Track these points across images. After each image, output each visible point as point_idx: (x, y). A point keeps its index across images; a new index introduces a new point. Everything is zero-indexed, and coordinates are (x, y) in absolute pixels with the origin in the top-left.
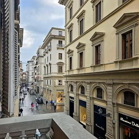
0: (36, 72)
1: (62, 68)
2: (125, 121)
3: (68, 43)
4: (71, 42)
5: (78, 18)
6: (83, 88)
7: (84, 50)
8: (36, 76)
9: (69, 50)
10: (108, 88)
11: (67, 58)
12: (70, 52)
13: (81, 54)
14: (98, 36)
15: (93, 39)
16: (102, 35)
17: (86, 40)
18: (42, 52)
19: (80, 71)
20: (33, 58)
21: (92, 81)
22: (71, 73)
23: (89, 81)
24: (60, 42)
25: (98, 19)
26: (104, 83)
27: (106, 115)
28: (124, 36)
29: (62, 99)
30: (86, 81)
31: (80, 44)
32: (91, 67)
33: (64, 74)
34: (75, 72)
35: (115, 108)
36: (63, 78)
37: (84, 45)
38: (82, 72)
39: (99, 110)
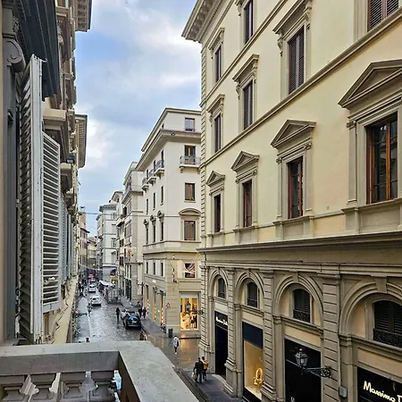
0: (122, 236)
1: (194, 226)
2: (378, 393)
3: (210, 154)
4: (219, 150)
5: (239, 79)
6: (252, 289)
7: (255, 174)
8: (122, 251)
9: (214, 175)
10: (326, 288)
11: (208, 197)
12: (216, 180)
13: (247, 187)
14: (294, 132)
15: (281, 141)
16: (307, 129)
17: (261, 144)
18: (138, 179)
19: (245, 236)
20: (116, 197)
21: (276, 267)
22: (218, 243)
23: (270, 268)
24: (190, 151)
25: (297, 84)
26: (313, 275)
27: (319, 372)
30: (263, 267)
31: (243, 156)
32: (277, 224)
33: (201, 246)
34: (231, 241)
35: (348, 352)
36: (196, 257)
37: (255, 160)
38: (250, 240)
39: (298, 356)
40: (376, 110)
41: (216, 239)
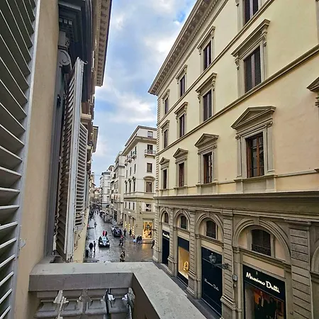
0: (113, 188)
1: (151, 185)
2: (255, 279)
3: (161, 148)
4: (166, 147)
5: (177, 113)
6: (184, 220)
7: (186, 160)
8: (113, 195)
9: (163, 159)
10: (225, 221)
11: (160, 171)
12: (164, 162)
13: (181, 166)
14: (207, 140)
15: (199, 144)
16: (214, 139)
17: (189, 145)
18: (123, 160)
19: (180, 191)
20: (110, 168)
21: (198, 209)
22: (165, 194)
23: (193, 209)
24: (150, 147)
25: (208, 116)
26: (218, 214)
27: (221, 266)
28: (249, 141)
29: (151, 233)
30: (189, 208)
31: (179, 150)
32: (198, 186)
33: (155, 196)
34: (172, 193)
35: (238, 256)
36: (153, 201)
37: (186, 153)
38: (182, 194)
39: (211, 257)
40: (251, 131)
41: (164, 192)
